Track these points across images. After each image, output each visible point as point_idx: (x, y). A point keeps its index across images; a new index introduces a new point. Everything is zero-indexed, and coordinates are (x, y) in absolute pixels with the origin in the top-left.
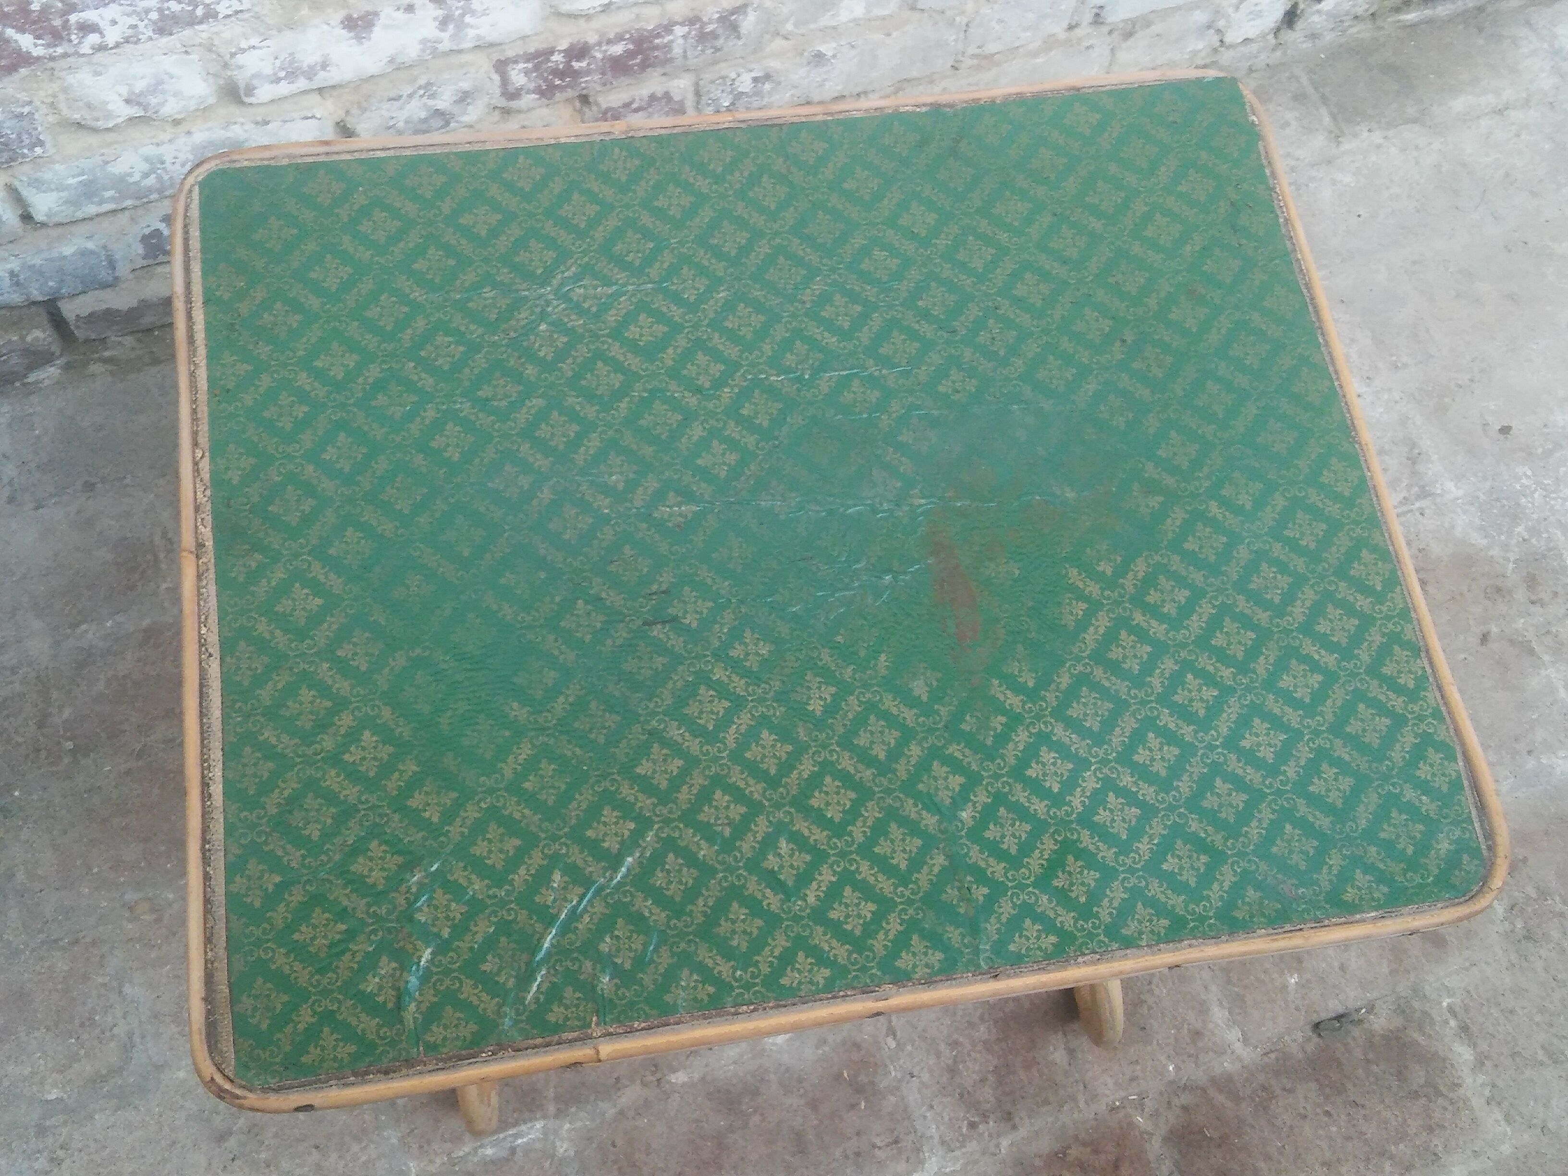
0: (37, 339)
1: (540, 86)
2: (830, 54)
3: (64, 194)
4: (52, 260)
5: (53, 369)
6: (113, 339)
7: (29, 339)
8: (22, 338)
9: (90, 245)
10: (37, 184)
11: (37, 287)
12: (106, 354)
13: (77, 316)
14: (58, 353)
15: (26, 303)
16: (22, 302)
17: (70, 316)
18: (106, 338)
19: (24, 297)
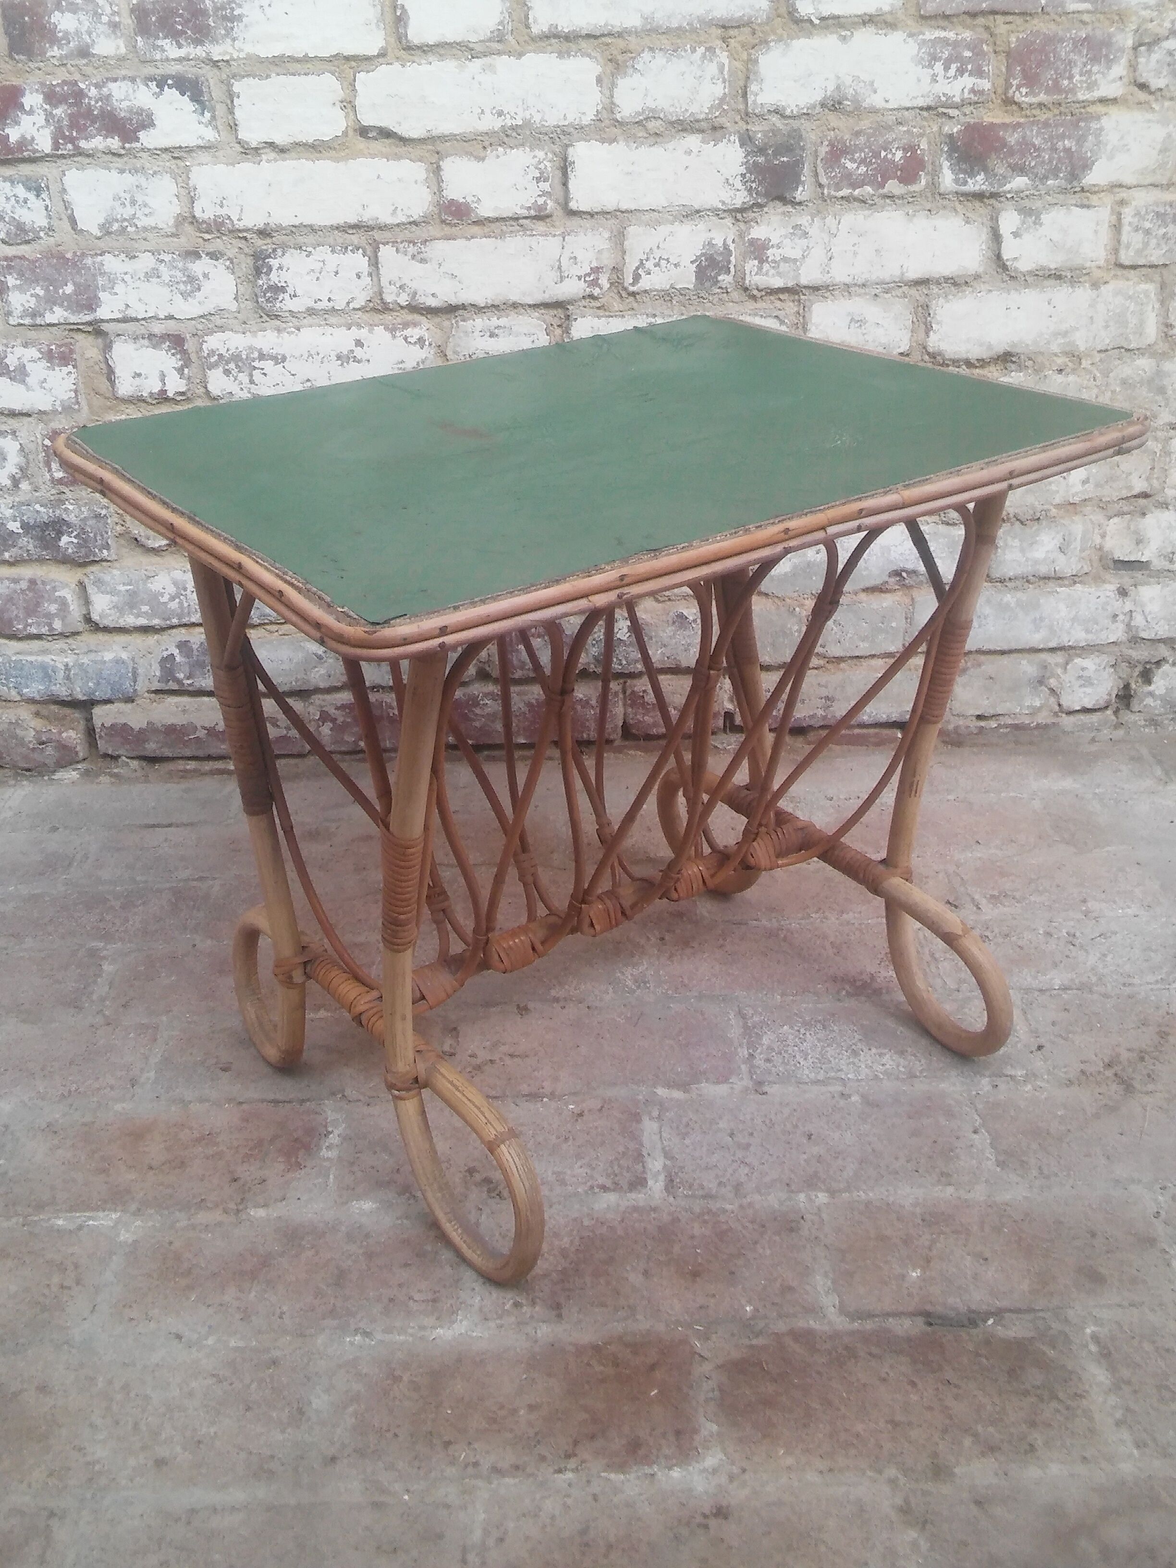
0: (70, 737)
2: (691, 618)
3: (115, 599)
4: (95, 662)
5: (74, 773)
6: (124, 758)
7: (64, 735)
8: (60, 733)
9: (124, 656)
10: (98, 582)
11: (81, 685)
12: (116, 771)
13: (103, 725)
14: (81, 755)
15: (70, 698)
16: (67, 696)
17: (97, 722)
18: (119, 756)
19: (69, 691)
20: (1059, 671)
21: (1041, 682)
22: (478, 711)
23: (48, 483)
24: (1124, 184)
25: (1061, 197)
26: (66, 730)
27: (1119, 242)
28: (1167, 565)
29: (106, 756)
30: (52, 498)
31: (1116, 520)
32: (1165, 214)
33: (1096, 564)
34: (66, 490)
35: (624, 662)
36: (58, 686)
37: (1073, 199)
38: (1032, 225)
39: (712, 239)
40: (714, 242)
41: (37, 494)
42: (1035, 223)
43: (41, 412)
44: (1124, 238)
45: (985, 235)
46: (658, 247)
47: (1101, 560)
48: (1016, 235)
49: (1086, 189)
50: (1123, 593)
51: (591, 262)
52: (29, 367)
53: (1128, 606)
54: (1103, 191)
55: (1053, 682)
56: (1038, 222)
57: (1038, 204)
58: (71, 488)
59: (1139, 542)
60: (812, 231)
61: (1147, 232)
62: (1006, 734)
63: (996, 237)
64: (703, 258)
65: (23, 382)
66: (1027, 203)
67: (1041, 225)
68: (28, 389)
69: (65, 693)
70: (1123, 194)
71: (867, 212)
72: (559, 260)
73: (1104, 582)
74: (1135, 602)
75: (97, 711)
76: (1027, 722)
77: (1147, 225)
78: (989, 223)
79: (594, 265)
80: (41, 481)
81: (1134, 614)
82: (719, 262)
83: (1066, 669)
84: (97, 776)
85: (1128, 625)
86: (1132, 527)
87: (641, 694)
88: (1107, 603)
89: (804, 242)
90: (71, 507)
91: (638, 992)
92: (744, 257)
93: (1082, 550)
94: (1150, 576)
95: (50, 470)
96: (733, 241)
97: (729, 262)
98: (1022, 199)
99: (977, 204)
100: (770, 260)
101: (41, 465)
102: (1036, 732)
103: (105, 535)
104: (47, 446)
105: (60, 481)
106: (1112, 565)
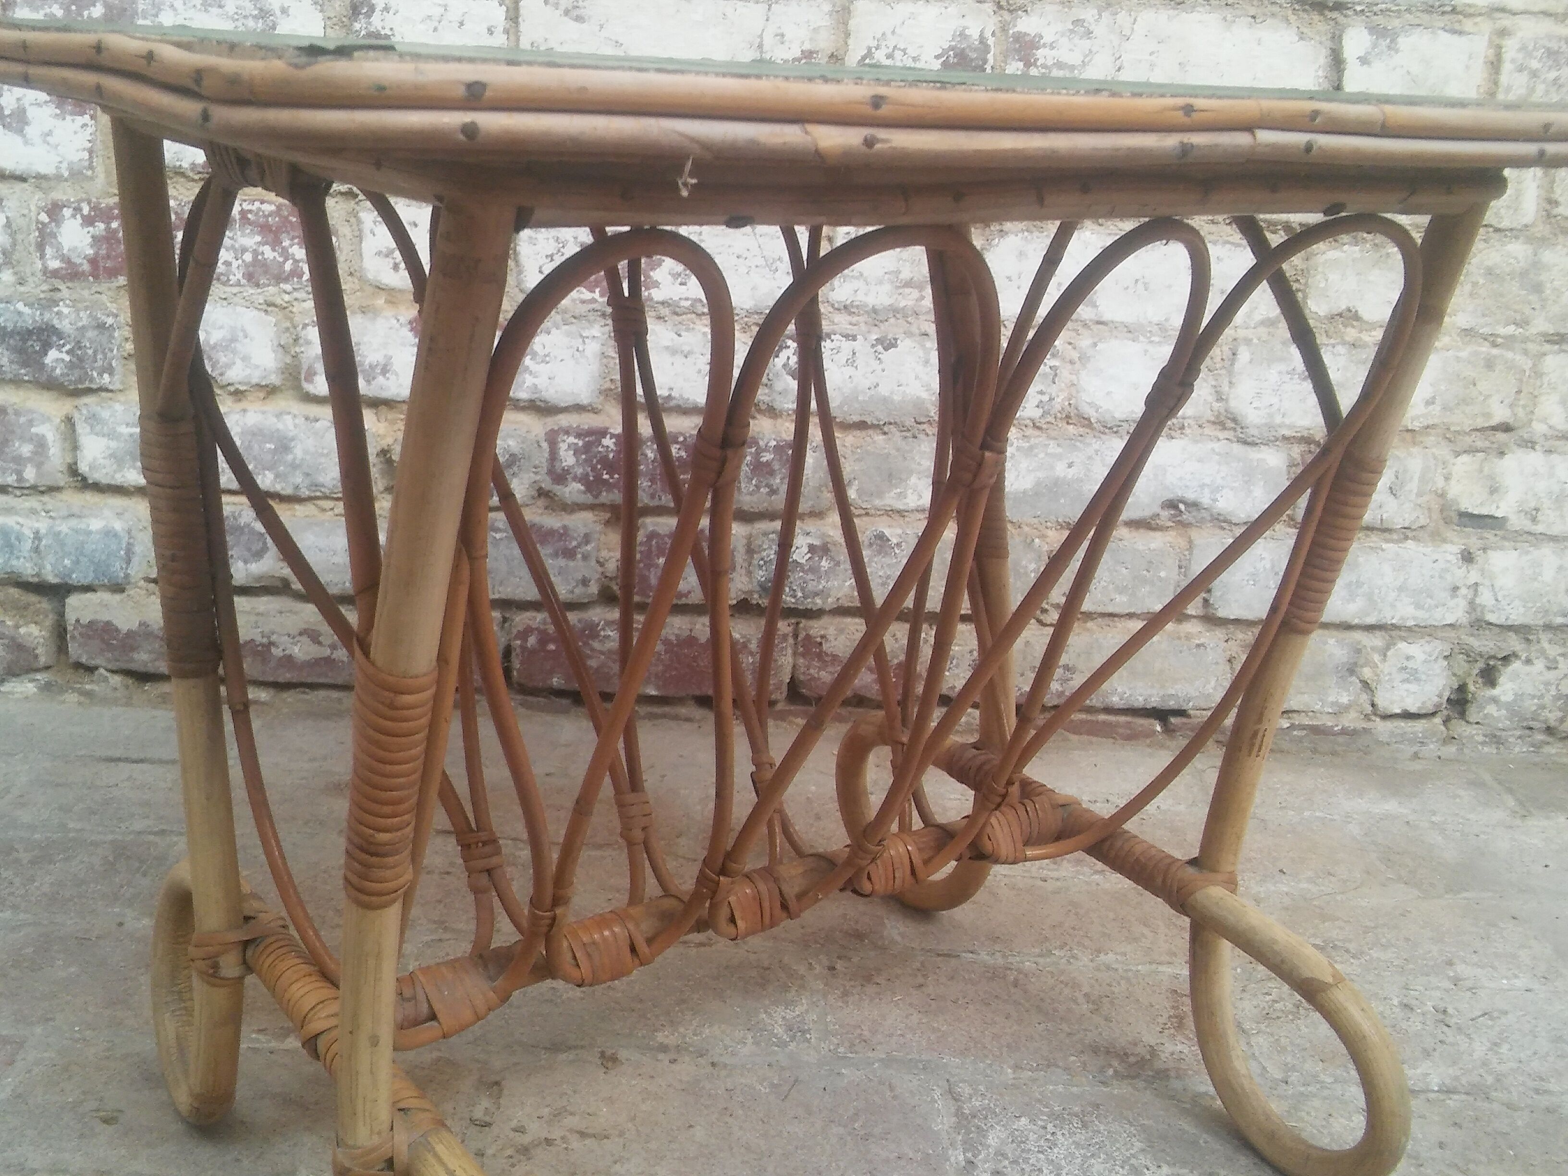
0: (30, 635)
1: (587, 475)
2: (894, 541)
3: (113, 444)
4: (77, 531)
5: (30, 685)
6: (102, 671)
7: (22, 631)
8: (17, 627)
9: (118, 526)
10: (93, 419)
11: (53, 561)
12: (88, 687)
13: (78, 621)
14: (43, 660)
15: (36, 580)
16: (33, 576)
17: (71, 617)
18: (96, 668)
19: (37, 569)
20: (1376, 658)
21: (1352, 670)
22: (596, 645)
23: (39, 274)
24: (1509, 7)
25: (1426, 17)
26: (26, 624)
27: (1496, 83)
28: (1528, 525)
29: (78, 666)
30: (42, 296)
31: (1465, 458)
32: (1557, 52)
33: (1436, 515)
34: (62, 287)
35: (800, 594)
36: (22, 560)
37: (1440, 21)
38: (1385, 49)
39: (965, 28)
40: (967, 32)
41: (22, 289)
42: (1389, 48)
43: (40, 177)
44: (1504, 79)
45: (1322, 57)
46: (893, 32)
47: (1441, 511)
48: (1364, 61)
49: (1459, 9)
50: (1468, 557)
51: (803, 43)
52: (31, 112)
53: (1474, 576)
54: (1480, 15)
55: (1367, 673)
56: (1392, 47)
57: (1396, 23)
58: (70, 284)
59: (1494, 490)
60: (1100, 30)
61: (1534, 74)
62: (1300, 740)
63: (1337, 62)
64: (951, 53)
65: (20, 132)
66: (1380, 20)
67: (1397, 51)
68: (26, 142)
69: (30, 571)
70: (1506, 21)
71: (1171, 12)
72: (761, 36)
73: (1444, 541)
74: (1482, 571)
75: (73, 601)
76: (1330, 724)
77: (1535, 64)
78: (1329, 44)
79: (807, 46)
80: (28, 271)
81: (1480, 588)
82: (972, 60)
83: (1385, 655)
84: (62, 691)
85: (1472, 603)
86: (1486, 470)
87: (819, 640)
88: (1447, 570)
89: (1086, 44)
90: (66, 311)
91: (793, 1045)
92: (1006, 56)
93: (1420, 494)
94: (1504, 538)
95: (42, 257)
96: (993, 34)
97: (985, 61)
98: (1375, 14)
99: (1316, 17)
100: (1039, 63)
101: (32, 249)
102: (1340, 739)
103: (109, 355)
104: (42, 223)
105: (55, 274)
106: (1456, 519)
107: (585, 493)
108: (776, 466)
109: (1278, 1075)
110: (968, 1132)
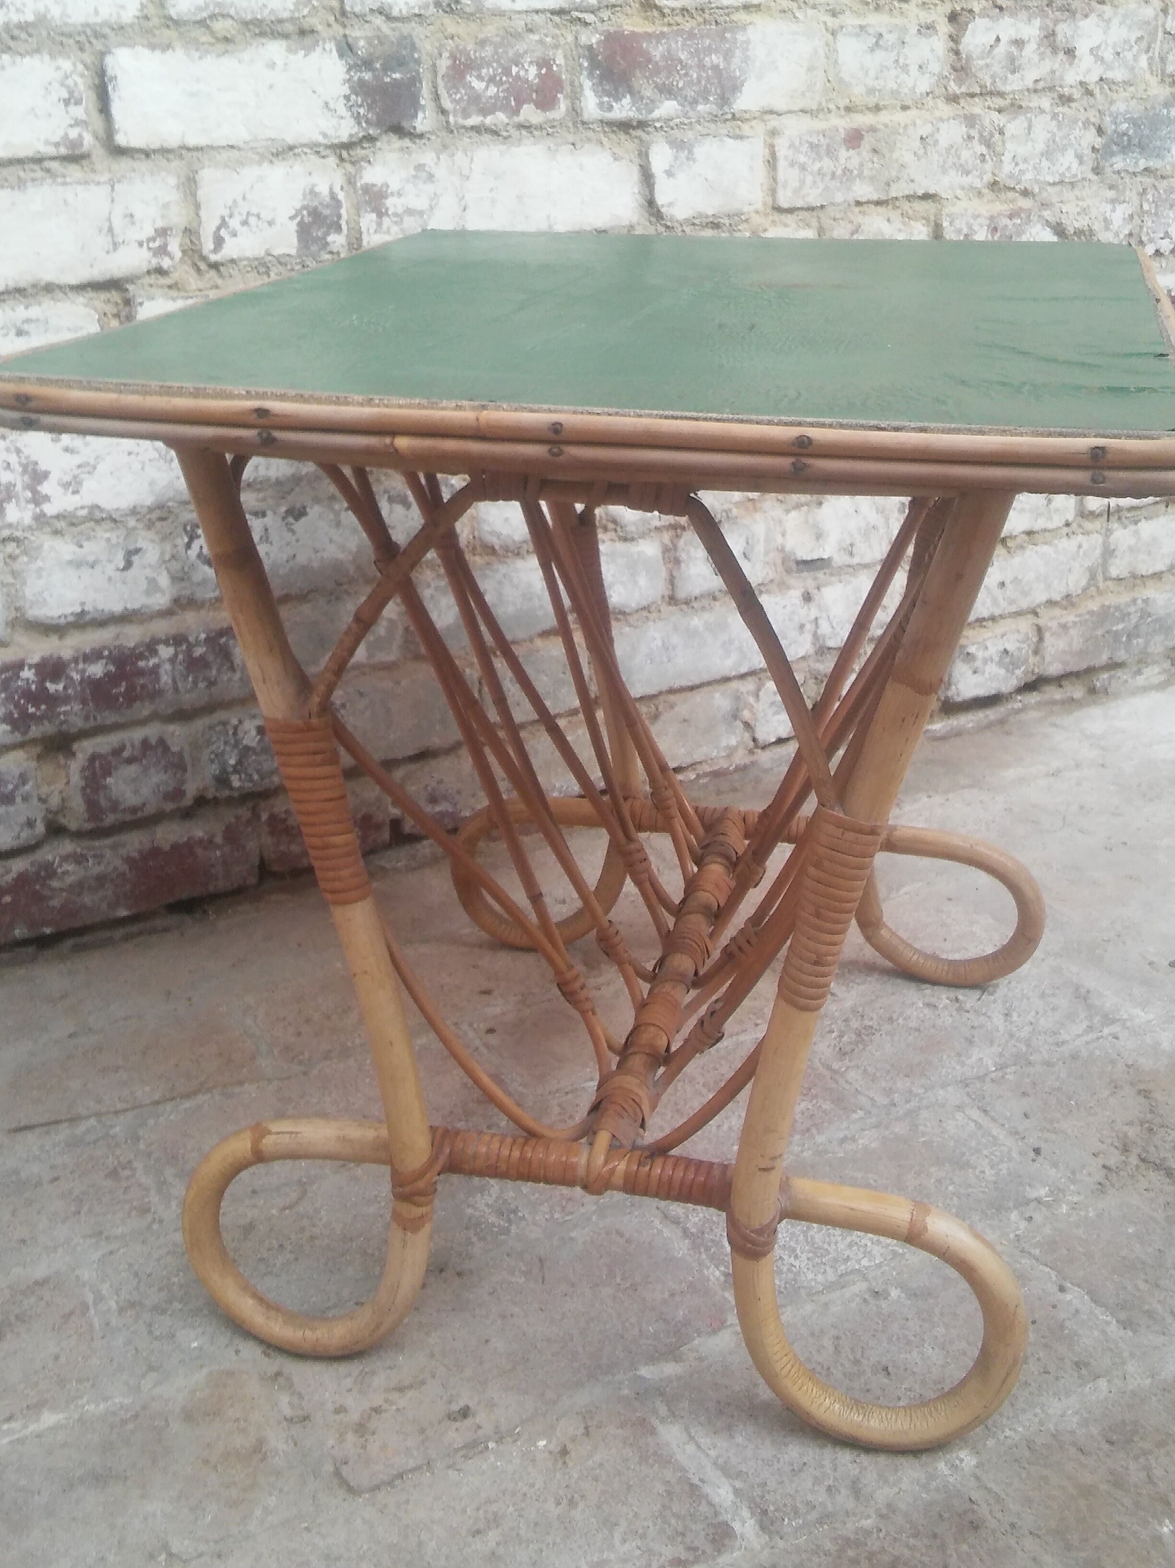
1: (11, 713)
20: (751, 700)
21: (735, 717)
22: (55, 884)
24: (775, 109)
25: (712, 126)
27: (775, 180)
28: (847, 559)
31: (794, 514)
32: (818, 146)
33: (780, 569)
35: (256, 777)
37: (723, 129)
38: (685, 160)
39: (314, 186)
40: (317, 189)
42: (688, 159)
44: (781, 175)
45: (635, 174)
46: (244, 198)
47: (783, 563)
48: (669, 173)
49: (737, 116)
50: (807, 598)
51: (154, 221)
53: (814, 612)
54: (755, 118)
55: (746, 714)
56: (690, 158)
57: (689, 135)
59: (819, 536)
60: (440, 172)
61: (803, 168)
62: (705, 786)
63: (647, 178)
64: (305, 212)
66: (676, 133)
67: (694, 161)
70: (774, 122)
71: (501, 147)
72: (109, 220)
73: (788, 588)
74: (819, 607)
76: (725, 766)
77: (802, 159)
78: (637, 160)
79: (160, 224)
81: (820, 622)
82: (326, 217)
83: (758, 696)
85: (815, 635)
86: (811, 521)
87: (283, 816)
88: (793, 612)
89: (430, 188)
91: (513, 1229)
92: (358, 209)
93: (766, 553)
94: (832, 575)
96: (342, 188)
97: (339, 217)
98: (672, 129)
99: (623, 136)
100: (390, 212)
102: (736, 776)
106: (794, 567)
107: (12, 732)
108: (211, 658)
109: (885, 1101)
110: (707, 1249)
